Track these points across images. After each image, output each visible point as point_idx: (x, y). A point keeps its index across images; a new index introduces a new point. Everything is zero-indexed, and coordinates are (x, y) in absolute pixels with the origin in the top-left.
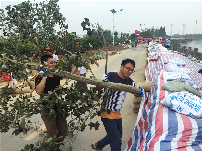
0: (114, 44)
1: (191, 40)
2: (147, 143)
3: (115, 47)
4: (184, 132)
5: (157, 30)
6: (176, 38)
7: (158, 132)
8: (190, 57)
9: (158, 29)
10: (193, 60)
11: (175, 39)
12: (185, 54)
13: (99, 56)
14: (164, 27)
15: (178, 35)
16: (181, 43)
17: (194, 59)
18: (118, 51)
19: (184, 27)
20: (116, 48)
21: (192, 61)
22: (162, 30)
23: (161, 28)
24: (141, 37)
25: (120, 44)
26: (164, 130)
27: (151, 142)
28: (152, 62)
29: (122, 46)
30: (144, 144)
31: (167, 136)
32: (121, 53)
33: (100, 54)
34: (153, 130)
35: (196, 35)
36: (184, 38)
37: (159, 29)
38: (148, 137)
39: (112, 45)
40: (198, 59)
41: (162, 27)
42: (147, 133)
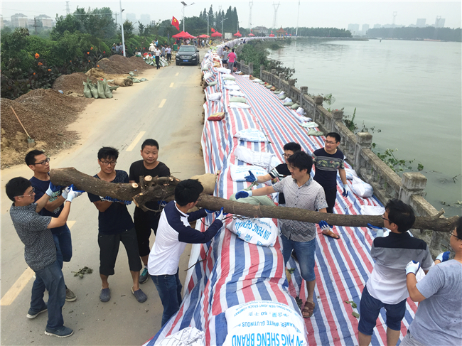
0: (125, 55)
1: (289, 42)
2: (212, 286)
3: (129, 62)
4: (251, 268)
5: (221, 15)
6: (260, 35)
7: (224, 272)
8: (282, 97)
9: (223, 12)
10: (285, 104)
11: (257, 38)
12: (273, 88)
13: (94, 90)
14: (235, 8)
15: (265, 28)
16: (270, 48)
17: (288, 100)
18: (136, 74)
19: (276, 11)
20: (132, 63)
21: (285, 106)
22: (232, 16)
23: (229, 10)
24: (188, 35)
25: (139, 53)
26: (231, 268)
27: (217, 285)
28: (213, 122)
29: (146, 59)
30: (210, 288)
31: (233, 276)
32: (146, 80)
33: (96, 87)
34: (219, 270)
35: (299, 29)
36: (276, 37)
37: (225, 13)
38: (214, 279)
39: (121, 57)
40: (294, 102)
41: (230, 8)
42: (212, 274)
